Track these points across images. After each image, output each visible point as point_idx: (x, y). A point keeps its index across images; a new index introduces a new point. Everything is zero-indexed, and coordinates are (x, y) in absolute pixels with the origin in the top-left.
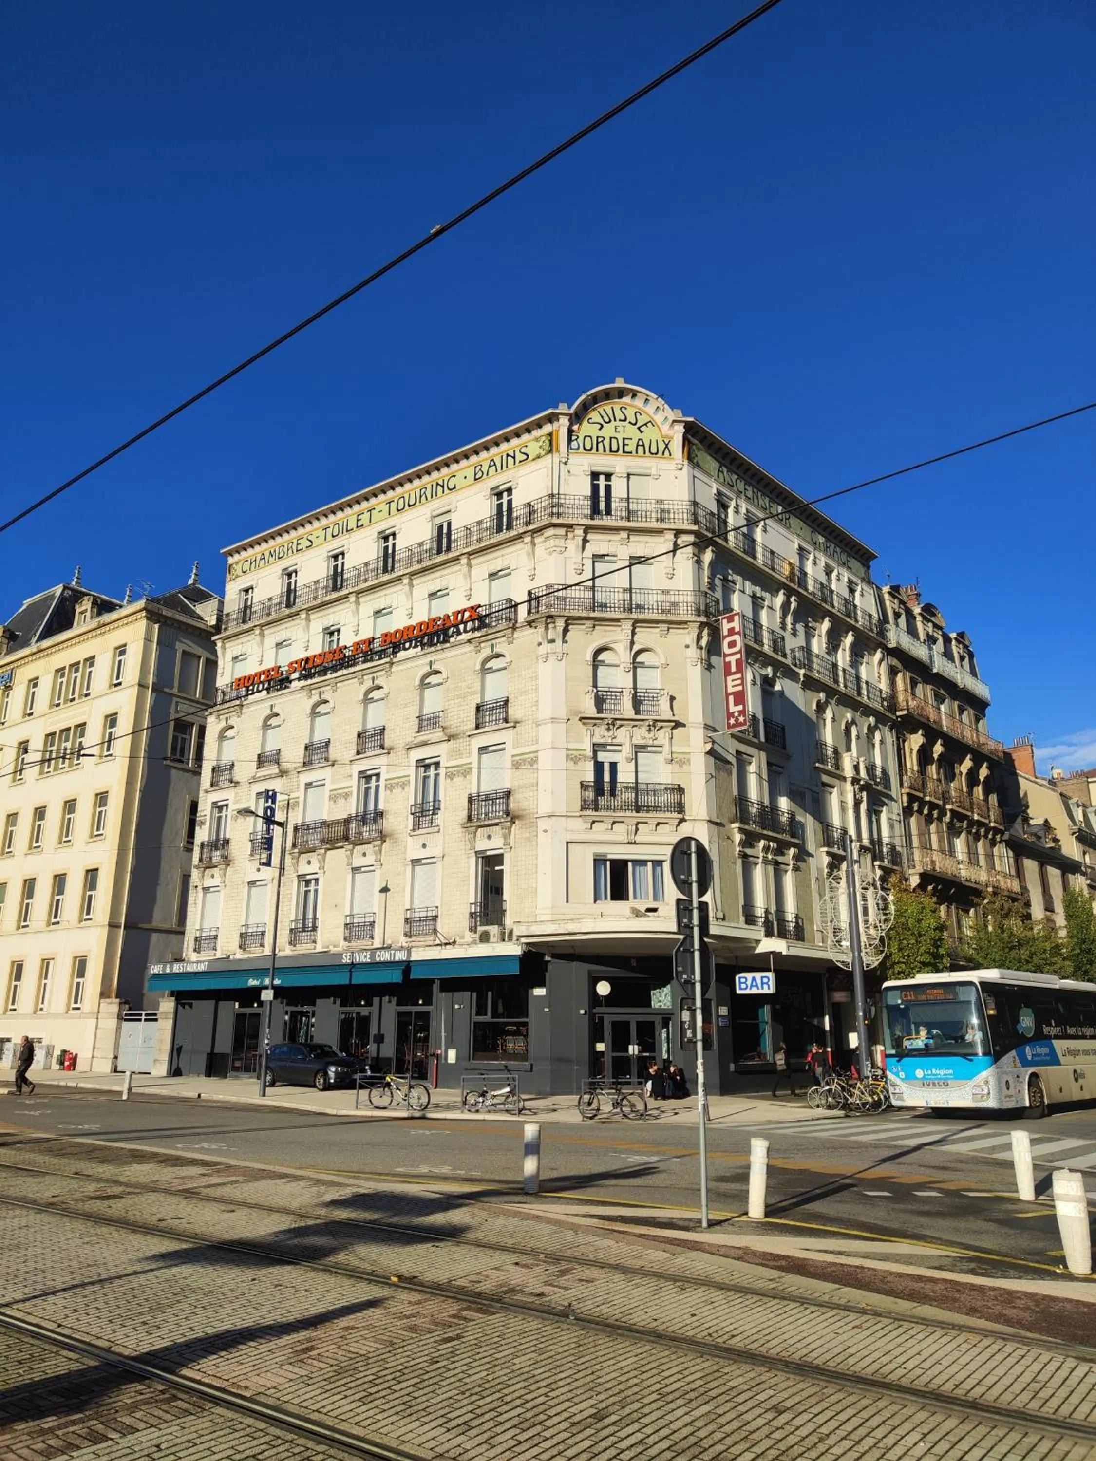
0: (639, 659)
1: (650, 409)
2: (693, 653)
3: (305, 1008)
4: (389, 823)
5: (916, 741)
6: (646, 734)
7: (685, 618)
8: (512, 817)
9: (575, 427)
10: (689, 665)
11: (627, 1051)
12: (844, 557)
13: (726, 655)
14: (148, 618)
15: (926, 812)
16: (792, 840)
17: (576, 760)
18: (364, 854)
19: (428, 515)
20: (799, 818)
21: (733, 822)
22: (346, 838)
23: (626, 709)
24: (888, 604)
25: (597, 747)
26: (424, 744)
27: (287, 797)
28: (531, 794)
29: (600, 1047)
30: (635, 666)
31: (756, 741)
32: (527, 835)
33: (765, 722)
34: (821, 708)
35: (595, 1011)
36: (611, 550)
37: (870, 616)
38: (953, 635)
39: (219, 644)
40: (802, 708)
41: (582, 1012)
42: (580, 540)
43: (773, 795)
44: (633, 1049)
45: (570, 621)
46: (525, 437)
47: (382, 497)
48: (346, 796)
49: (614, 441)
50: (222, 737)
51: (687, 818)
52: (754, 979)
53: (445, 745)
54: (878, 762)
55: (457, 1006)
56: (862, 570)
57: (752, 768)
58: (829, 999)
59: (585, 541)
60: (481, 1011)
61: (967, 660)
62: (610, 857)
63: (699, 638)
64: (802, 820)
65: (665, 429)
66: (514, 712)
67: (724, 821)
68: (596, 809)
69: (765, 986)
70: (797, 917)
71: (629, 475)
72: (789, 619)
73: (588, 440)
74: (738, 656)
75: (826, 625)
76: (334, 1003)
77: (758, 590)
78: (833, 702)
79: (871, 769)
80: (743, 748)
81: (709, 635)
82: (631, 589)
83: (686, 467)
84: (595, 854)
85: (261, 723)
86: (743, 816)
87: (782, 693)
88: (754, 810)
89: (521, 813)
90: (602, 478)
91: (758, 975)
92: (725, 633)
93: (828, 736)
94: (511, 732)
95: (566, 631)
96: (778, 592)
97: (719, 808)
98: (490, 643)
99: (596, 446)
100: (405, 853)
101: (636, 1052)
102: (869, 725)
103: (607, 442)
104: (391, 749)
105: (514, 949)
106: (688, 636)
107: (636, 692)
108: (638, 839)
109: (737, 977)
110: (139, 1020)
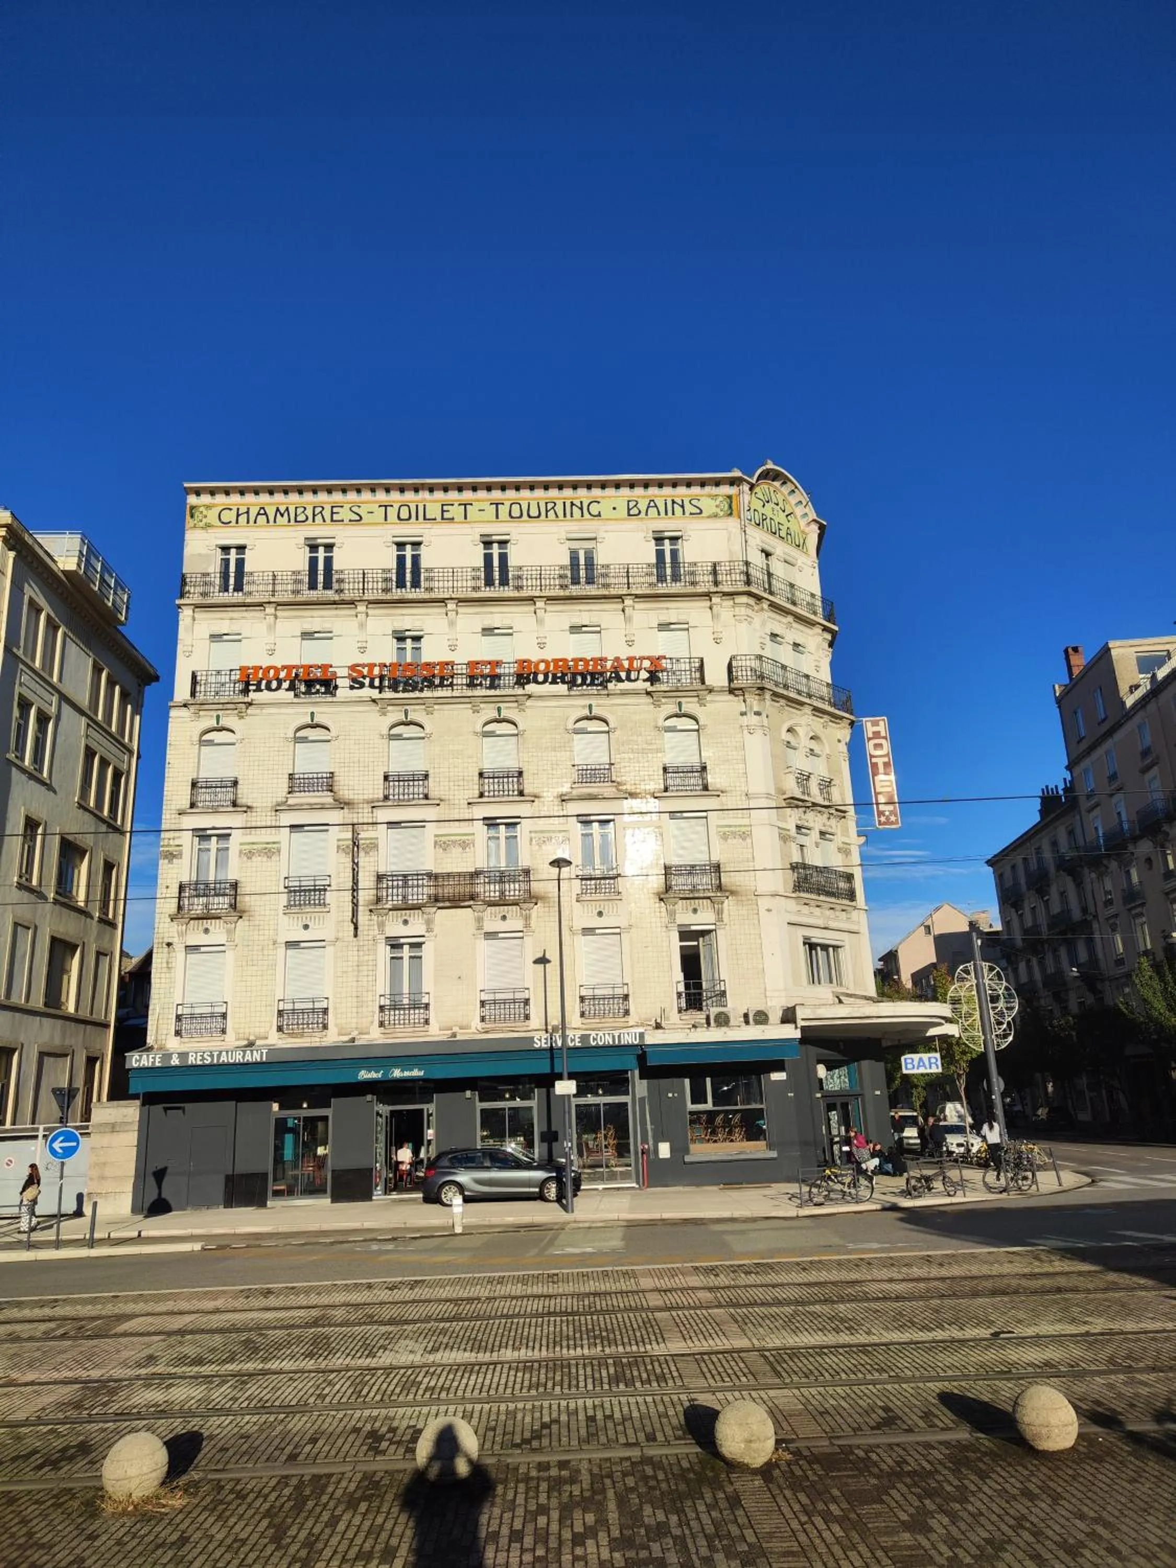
0: (813, 747)
1: (793, 500)
2: (843, 748)
4: (541, 886)
6: (828, 822)
8: (724, 891)
10: (841, 759)
13: (872, 756)
17: (785, 839)
18: (503, 918)
19: (557, 536)
22: (471, 896)
23: (816, 794)
25: (798, 830)
26: (589, 798)
30: (810, 752)
32: (745, 912)
36: (783, 632)
39: (186, 611)
42: (766, 615)
46: (697, 491)
47: (482, 494)
48: (467, 845)
49: (773, 523)
50: (206, 740)
52: (921, 1059)
53: (621, 803)
60: (699, 1099)
62: (812, 940)
65: (804, 525)
66: (715, 780)
68: (803, 891)
69: (933, 1066)
71: (783, 561)
74: (887, 759)
84: (805, 938)
85: (289, 732)
89: (739, 889)
91: (925, 1056)
92: (870, 735)
94: (711, 801)
98: (675, 700)
99: (762, 523)
100: (571, 920)
103: (768, 522)
104: (536, 797)
105: (792, 1034)
106: (841, 731)
108: (828, 924)
109: (903, 1058)
110: (36, 1137)
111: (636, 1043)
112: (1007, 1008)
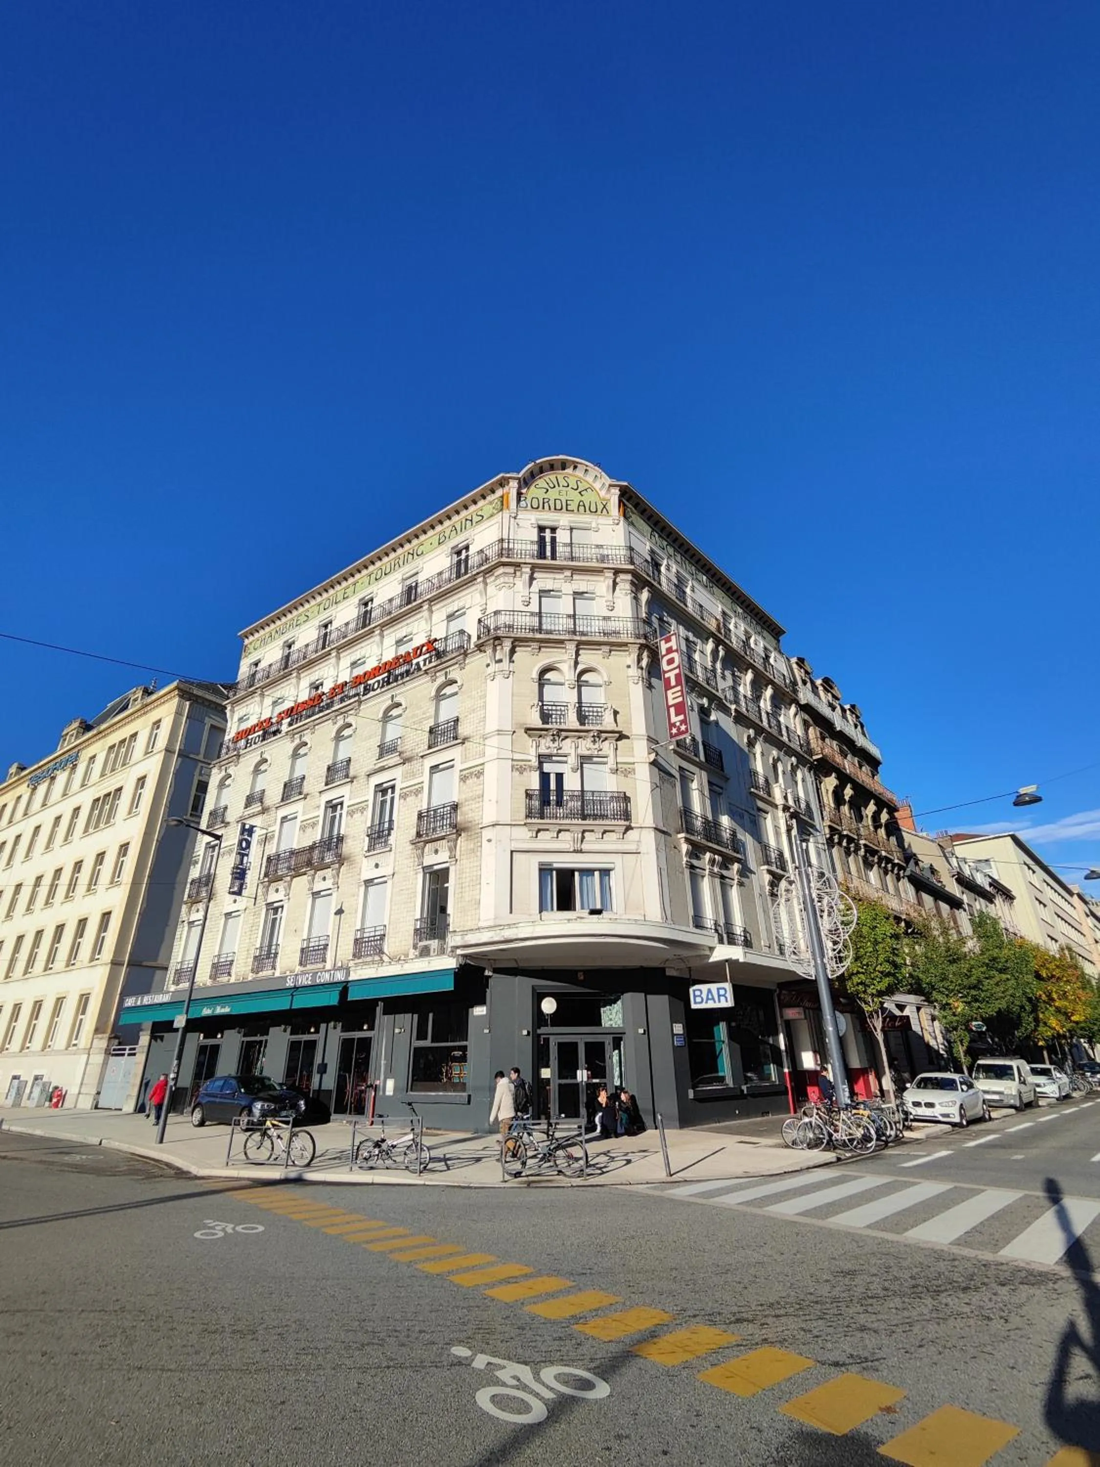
0: (584, 678)
1: (590, 478)
2: (634, 672)
3: (258, 1038)
4: (347, 848)
5: (830, 783)
6: (591, 746)
7: (626, 640)
8: (458, 830)
9: (524, 491)
10: (631, 683)
11: (575, 1077)
12: (759, 629)
13: (665, 672)
14: (180, 696)
15: (844, 844)
16: (735, 855)
17: (521, 770)
18: (324, 879)
19: (400, 578)
20: (739, 836)
21: (679, 833)
22: (309, 863)
23: (572, 721)
24: (796, 671)
25: (543, 759)
26: (383, 769)
27: (265, 831)
28: (477, 805)
29: (546, 1073)
30: (580, 684)
31: (697, 760)
32: (472, 846)
33: (703, 744)
34: (751, 743)
35: (539, 1031)
36: (556, 586)
37: (784, 675)
38: (847, 707)
39: (229, 708)
40: (736, 739)
41: (525, 1032)
42: (526, 577)
43: (715, 812)
44: (582, 1075)
45: (517, 643)
46: (481, 503)
47: (365, 572)
48: (314, 825)
49: (558, 502)
50: (222, 785)
51: (633, 825)
52: (709, 991)
53: (400, 769)
54: (801, 794)
55: (397, 1031)
56: (774, 642)
57: (694, 785)
58: (782, 1017)
59: (532, 579)
60: (421, 1035)
61: (859, 727)
62: (555, 865)
63: (639, 660)
64: (743, 838)
65: (603, 493)
66: (463, 730)
67: (671, 831)
68: (542, 818)
69: (722, 998)
70: (745, 931)
71: (571, 529)
72: (718, 665)
73: (535, 501)
74: (677, 671)
75: (749, 676)
76: (285, 1031)
77: (690, 635)
78: (761, 739)
79: (797, 800)
80: (685, 765)
81: (648, 657)
82: (574, 615)
83: (622, 523)
84: (541, 864)
85: (252, 768)
86: (689, 829)
87: (717, 723)
88: (698, 823)
89: (467, 825)
90: (548, 531)
91: (714, 987)
92: (664, 652)
93: (759, 766)
94: (459, 749)
95: (513, 652)
96: (707, 640)
97: (665, 818)
98: (443, 672)
99: (542, 505)
100: (359, 874)
101: (585, 1079)
102: (792, 764)
103: (552, 503)
104: (355, 777)
105: (450, 963)
106: (630, 658)
107: (580, 707)
108: (585, 847)
109: (691, 990)
110: (123, 1055)
112: (842, 923)
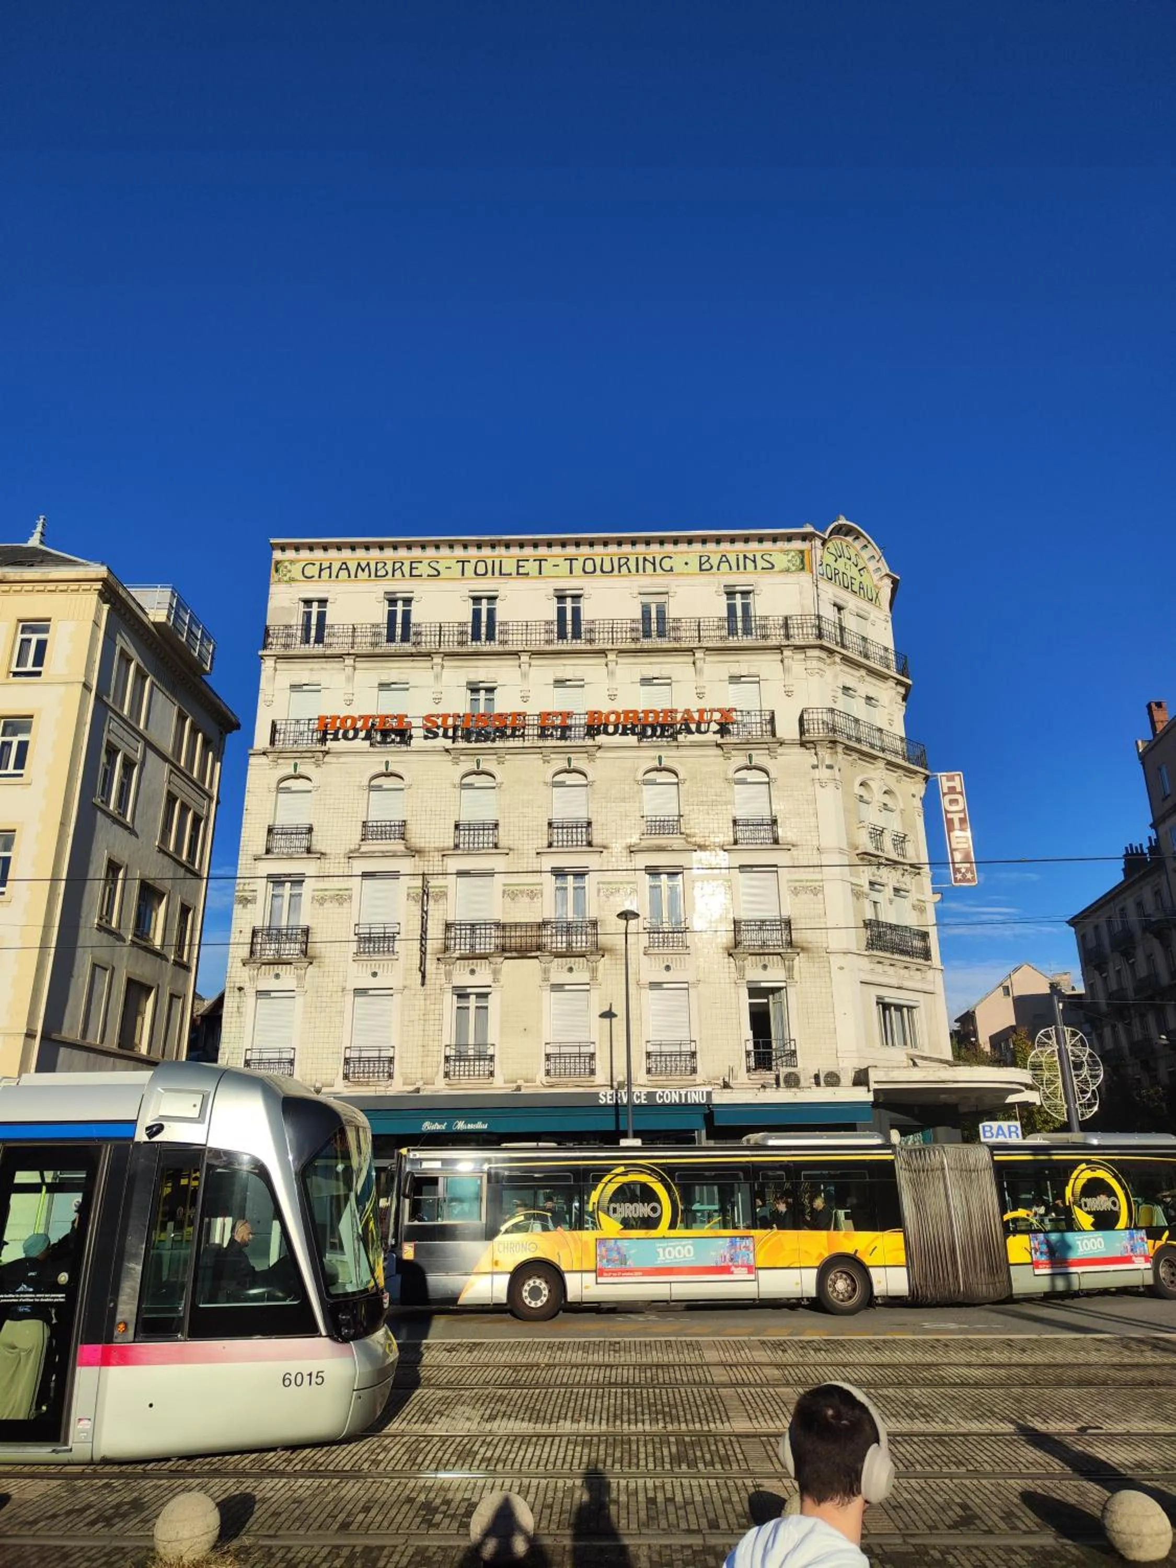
0: (887, 801)
1: (866, 554)
2: (918, 803)
4: (609, 937)
6: (902, 879)
8: (795, 948)
10: (914, 813)
13: (947, 811)
14: (101, 594)
17: (857, 896)
18: (571, 970)
19: (630, 590)
22: (539, 947)
23: (889, 850)
25: (871, 886)
27: (421, 884)
28: (818, 926)
32: (817, 970)
36: (855, 685)
39: (268, 661)
45: (844, 749)
46: (769, 546)
47: (557, 551)
48: (536, 895)
49: (845, 577)
50: (283, 787)
51: (932, 964)
52: (1000, 1128)
53: (689, 855)
59: (838, 671)
62: (885, 1000)
65: (876, 578)
66: (786, 834)
68: (877, 949)
69: (1014, 1135)
71: (856, 615)
73: (829, 569)
74: (963, 815)
84: (878, 997)
85: (363, 780)
89: (806, 945)
91: (1004, 1124)
92: (945, 790)
94: (783, 855)
98: (745, 753)
99: (834, 576)
100: (637, 974)
103: (841, 576)
104: (604, 848)
106: (915, 786)
108: (904, 983)
109: (981, 1126)
111: (703, 1102)
112: (1091, 1076)
